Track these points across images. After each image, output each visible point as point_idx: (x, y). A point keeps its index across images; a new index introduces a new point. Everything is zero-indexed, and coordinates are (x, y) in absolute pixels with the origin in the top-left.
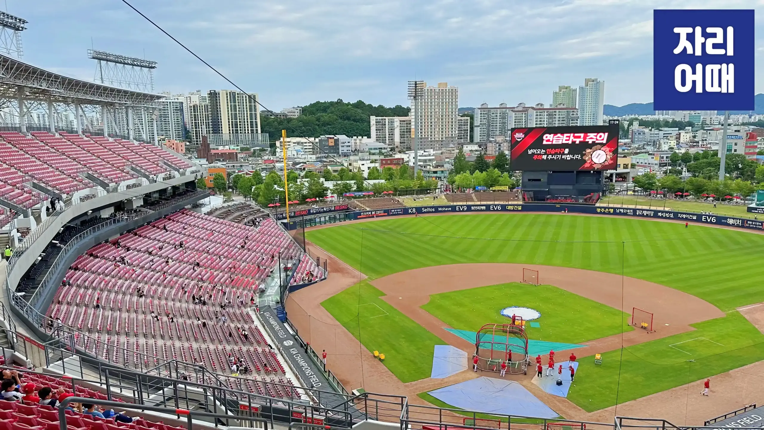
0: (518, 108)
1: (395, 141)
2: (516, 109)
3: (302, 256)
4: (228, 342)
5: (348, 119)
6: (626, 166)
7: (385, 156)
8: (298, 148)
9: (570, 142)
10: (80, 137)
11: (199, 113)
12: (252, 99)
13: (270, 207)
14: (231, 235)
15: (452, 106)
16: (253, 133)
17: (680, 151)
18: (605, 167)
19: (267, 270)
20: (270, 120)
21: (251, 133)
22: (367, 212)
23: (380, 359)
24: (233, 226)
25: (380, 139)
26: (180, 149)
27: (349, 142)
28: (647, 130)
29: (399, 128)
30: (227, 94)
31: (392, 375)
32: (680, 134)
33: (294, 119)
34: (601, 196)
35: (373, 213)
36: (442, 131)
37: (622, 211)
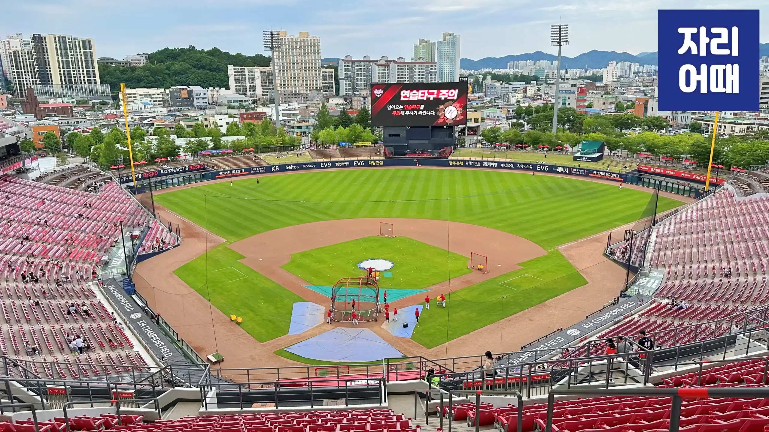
0: (381, 61)
1: (257, 92)
2: (379, 63)
3: (151, 222)
4: (67, 321)
5: (203, 67)
6: (476, 120)
7: (247, 110)
8: (146, 101)
9: (425, 98)
12: (86, 44)
13: (113, 169)
14: (66, 203)
15: (315, 57)
16: (91, 83)
17: (524, 105)
18: (457, 122)
19: (110, 240)
20: (111, 69)
21: (88, 83)
22: (226, 171)
23: (238, 323)
24: (68, 193)
25: (240, 90)
27: (205, 95)
28: (498, 84)
29: (260, 79)
30: (55, 39)
31: (249, 337)
32: (526, 87)
33: (139, 67)
34: (454, 150)
35: (233, 172)
36: (306, 83)
37: (470, 163)
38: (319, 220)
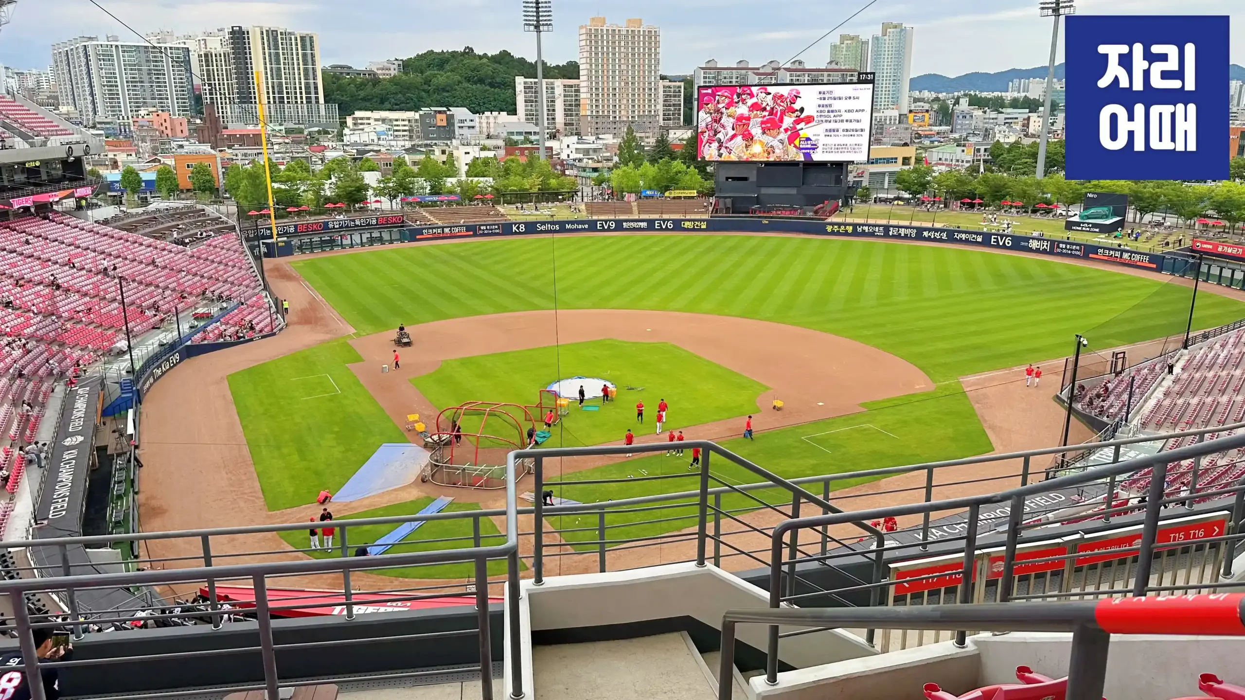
0: (764, 68)
1: (557, 121)
2: (761, 71)
5: (481, 81)
6: (906, 161)
8: (382, 129)
11: (215, 67)
12: (306, 42)
15: (650, 61)
16: (311, 102)
17: (1007, 140)
20: (345, 81)
21: (307, 102)
22: (435, 228)
25: (532, 117)
26: (178, 129)
27: (472, 121)
29: (562, 98)
30: (262, 33)
31: (258, 498)
33: (384, 79)
34: (842, 206)
35: (447, 230)
36: (633, 104)
37: (866, 228)
38: (536, 308)
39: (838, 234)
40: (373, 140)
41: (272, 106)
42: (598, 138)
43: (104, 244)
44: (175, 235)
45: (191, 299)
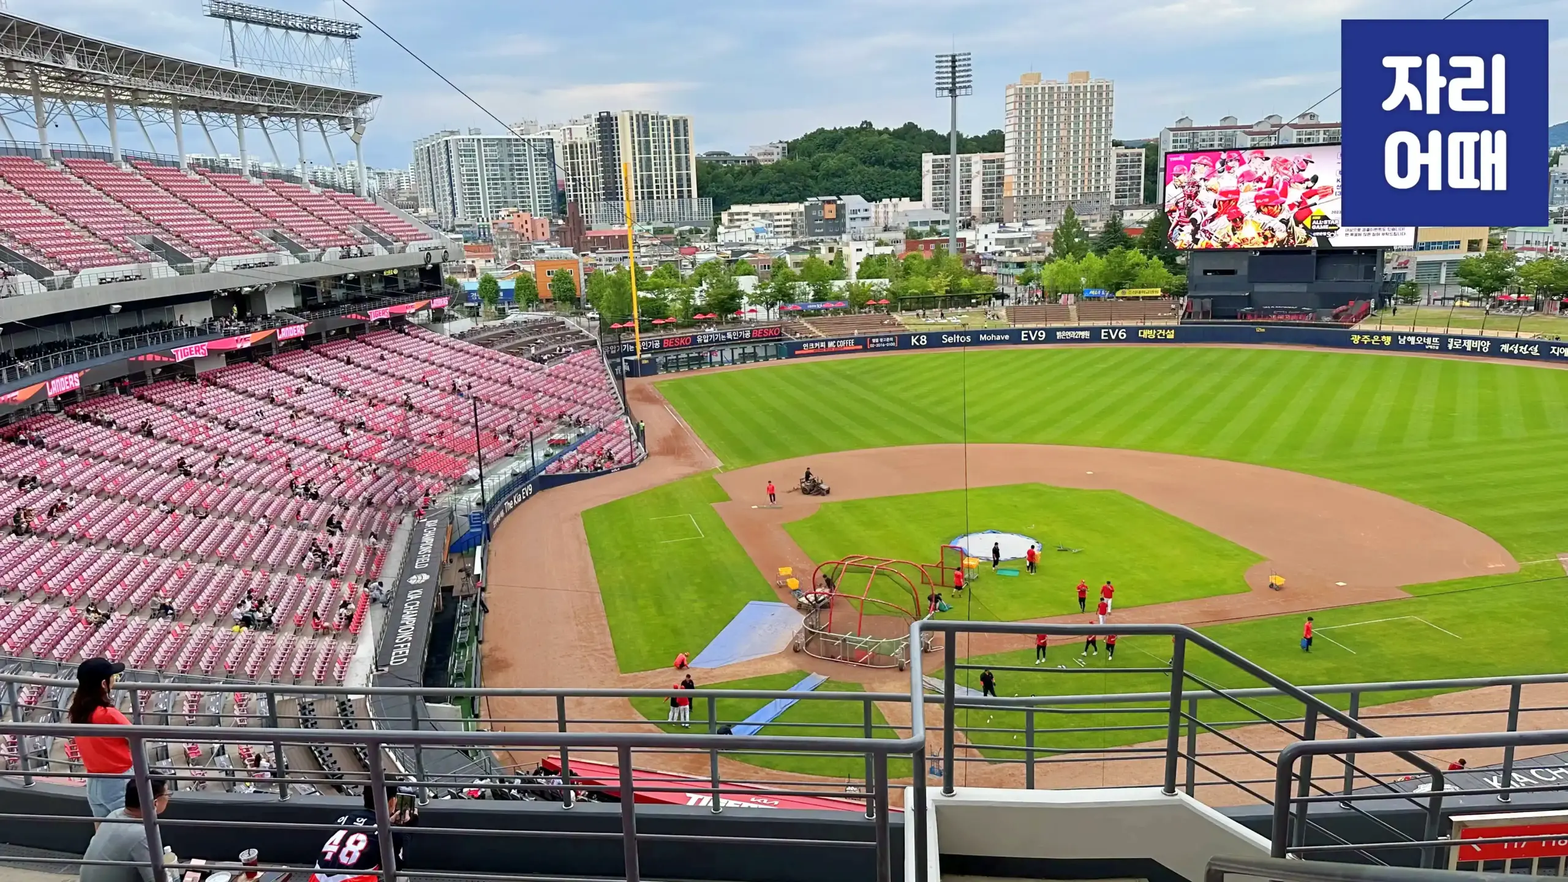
0: (1260, 125)
1: (973, 205)
2: (1255, 129)
5: (879, 162)
6: (1473, 245)
8: (761, 225)
10: (182, 172)
11: (580, 160)
12: (680, 126)
15: (1099, 123)
16: (682, 197)
20: (721, 170)
21: (679, 197)
22: (818, 342)
24: (496, 360)
25: (943, 202)
26: (539, 231)
27: (866, 210)
29: (981, 177)
30: (632, 119)
33: (766, 166)
34: (1375, 308)
35: (831, 344)
36: (1075, 179)
37: (1412, 340)
38: (939, 440)
39: (1370, 346)
40: (750, 239)
41: (640, 202)
42: (1026, 225)
43: (459, 360)
44: (533, 350)
45: (547, 424)
